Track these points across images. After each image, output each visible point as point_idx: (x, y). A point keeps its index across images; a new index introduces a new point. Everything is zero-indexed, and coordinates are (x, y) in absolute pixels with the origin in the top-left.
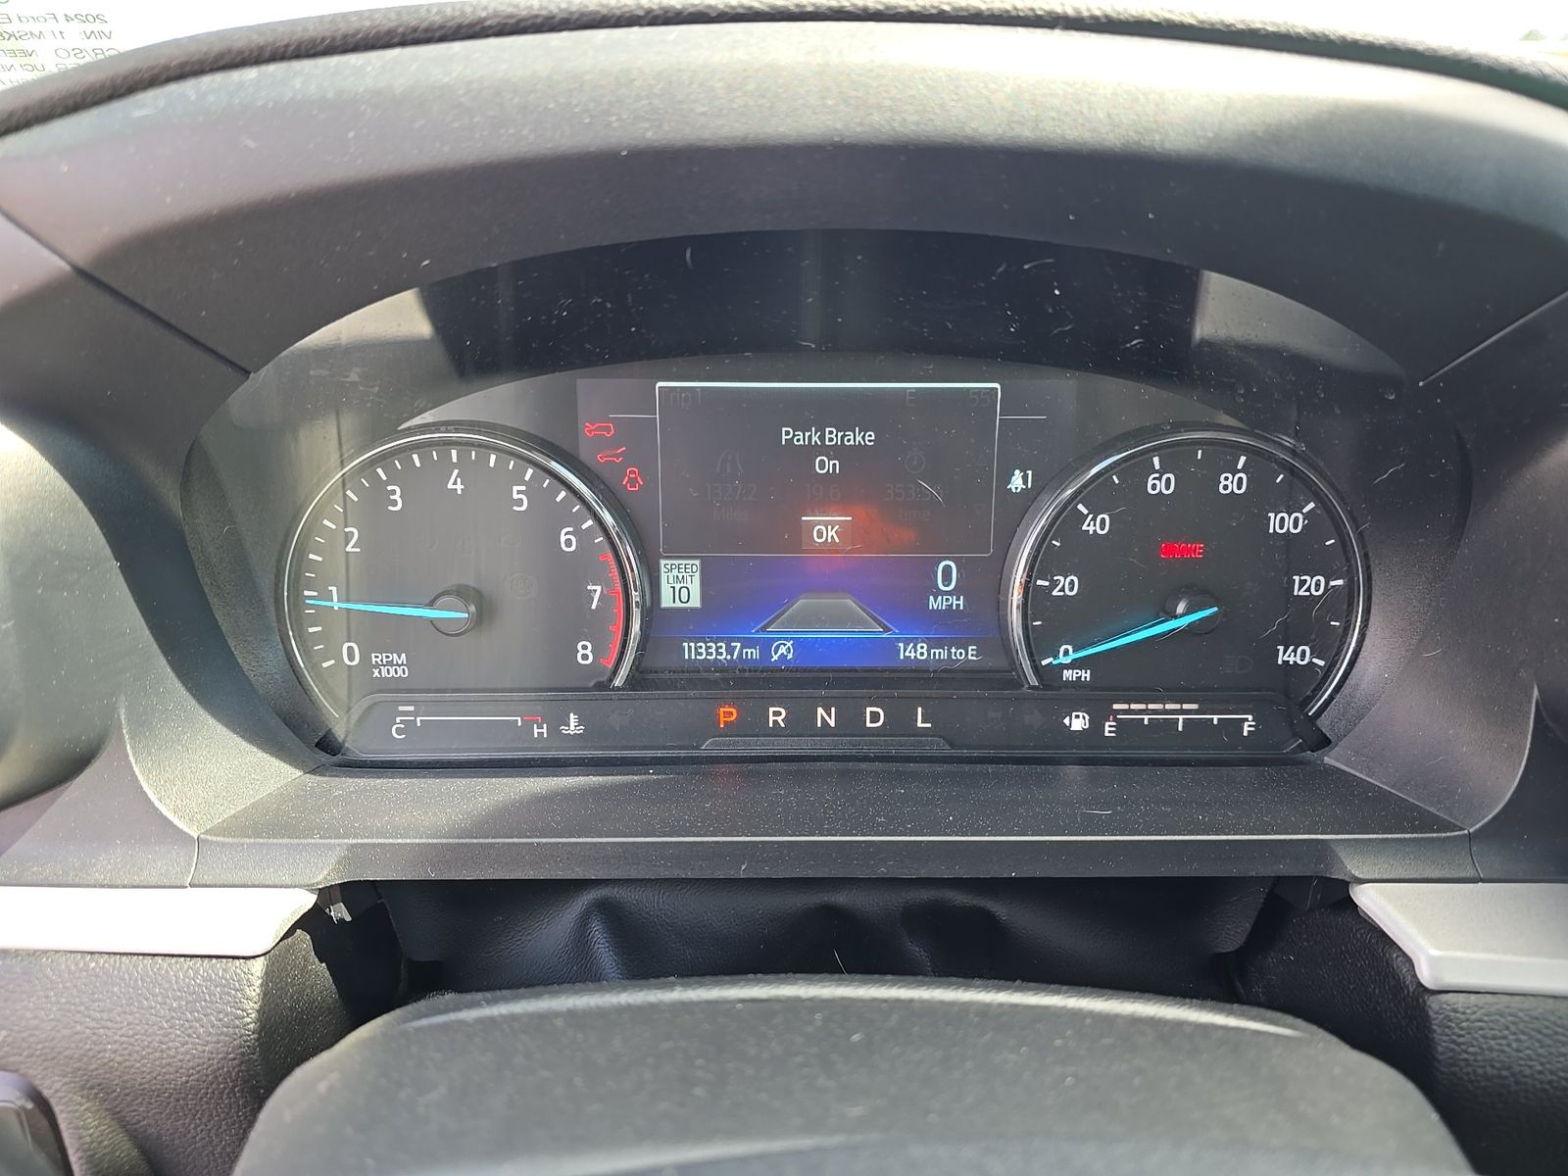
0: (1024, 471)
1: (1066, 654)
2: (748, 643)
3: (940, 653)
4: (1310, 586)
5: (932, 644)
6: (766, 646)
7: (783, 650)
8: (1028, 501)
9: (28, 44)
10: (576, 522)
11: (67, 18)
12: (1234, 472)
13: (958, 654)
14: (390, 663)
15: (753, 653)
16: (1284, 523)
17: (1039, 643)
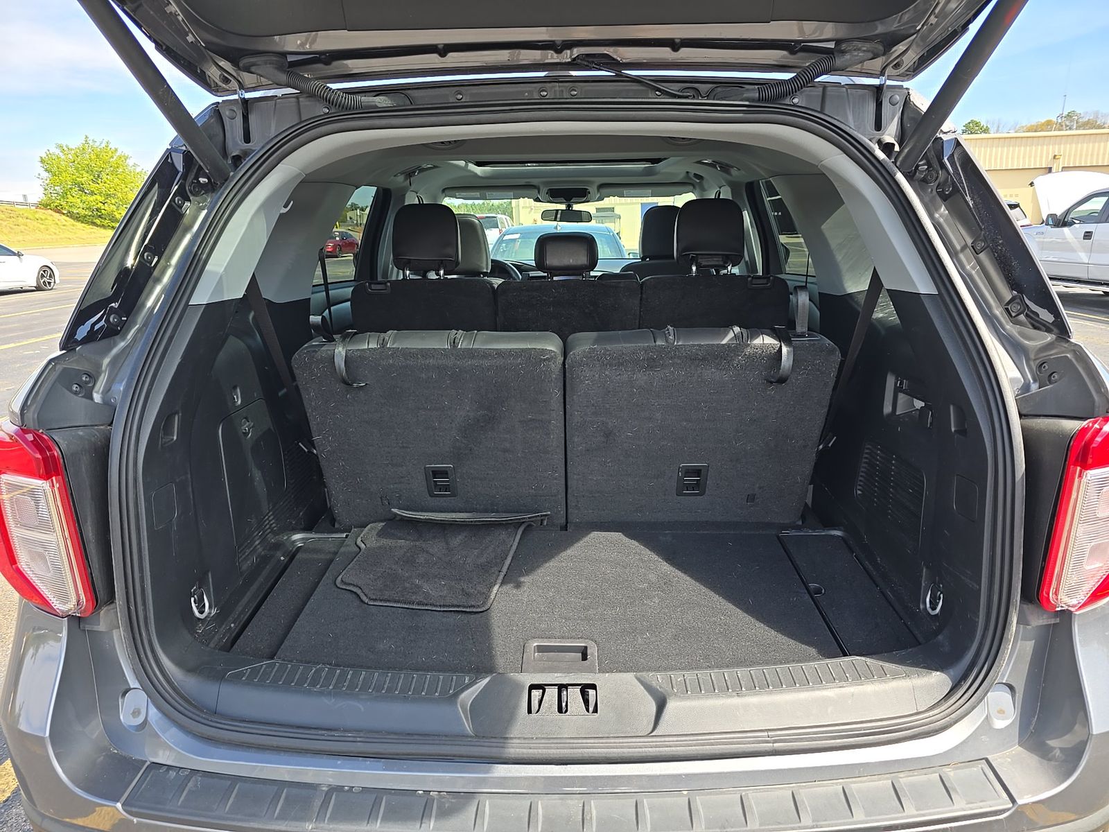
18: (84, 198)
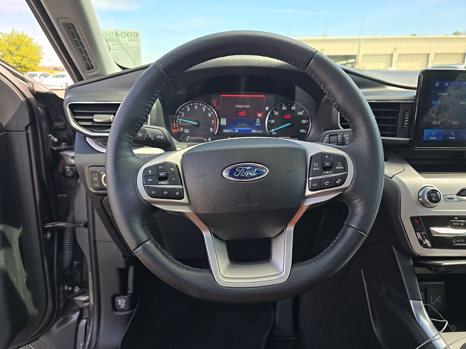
0: (268, 107)
1: (273, 130)
2: (232, 130)
3: (257, 131)
4: (304, 122)
5: (256, 130)
6: (234, 130)
7: (236, 131)
8: (268, 111)
9: (128, 51)
10: (211, 112)
11: (135, 47)
12: (293, 106)
13: (259, 132)
14: (187, 131)
15: (233, 131)
16: (300, 113)
17: (269, 129)
18: (12, 58)
